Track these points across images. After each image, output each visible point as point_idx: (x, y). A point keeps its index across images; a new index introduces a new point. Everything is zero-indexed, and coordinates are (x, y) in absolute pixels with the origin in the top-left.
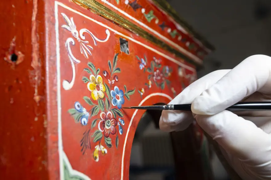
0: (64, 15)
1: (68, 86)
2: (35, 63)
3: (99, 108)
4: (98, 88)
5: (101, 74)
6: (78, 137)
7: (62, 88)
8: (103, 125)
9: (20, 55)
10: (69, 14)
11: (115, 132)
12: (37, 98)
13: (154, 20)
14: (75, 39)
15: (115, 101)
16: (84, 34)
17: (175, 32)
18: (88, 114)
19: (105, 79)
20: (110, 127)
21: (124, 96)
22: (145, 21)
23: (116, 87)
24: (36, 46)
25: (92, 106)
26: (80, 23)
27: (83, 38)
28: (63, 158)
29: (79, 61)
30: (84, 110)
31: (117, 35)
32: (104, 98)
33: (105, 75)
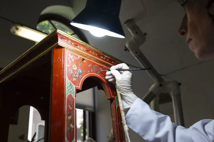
0: (68, 53)
1: (68, 66)
2: (63, 61)
4: (75, 68)
6: (70, 75)
8: (76, 75)
9: (60, 60)
10: (69, 53)
11: (79, 77)
12: (63, 67)
13: (95, 54)
14: (70, 57)
15: (79, 71)
16: (73, 57)
17: (105, 58)
18: (72, 72)
20: (77, 76)
21: (82, 71)
22: (92, 54)
23: (80, 69)
24: (63, 58)
26: (72, 55)
27: (72, 57)
28: (67, 77)
29: (71, 62)
31: (82, 58)
32: (76, 70)
33: (77, 65)
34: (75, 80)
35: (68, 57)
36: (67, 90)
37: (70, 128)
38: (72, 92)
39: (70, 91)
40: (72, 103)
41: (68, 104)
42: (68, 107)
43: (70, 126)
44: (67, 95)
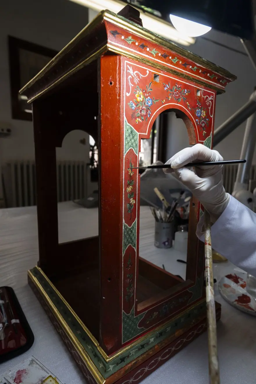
0: (128, 66)
1: (128, 95)
2: (118, 86)
3: (140, 105)
4: (140, 97)
5: (142, 91)
6: (131, 113)
7: (126, 95)
8: (141, 111)
9: (113, 83)
10: (130, 65)
11: (146, 115)
12: (118, 98)
13: (178, 62)
14: (132, 76)
15: (148, 103)
16: (136, 74)
17: (195, 68)
18: (135, 106)
19: (144, 94)
20: (144, 113)
21: (152, 102)
22: (172, 63)
23: (149, 97)
24: (118, 79)
25: (137, 103)
26: (135, 68)
27: (135, 75)
28: (125, 119)
29: (133, 85)
30: (134, 105)
31: (153, 73)
32: (142, 101)
33: (144, 92)
34: (139, 121)
35: (128, 74)
36: (125, 142)
37: (130, 204)
38: (134, 145)
39: (130, 144)
40: (133, 165)
41: (127, 167)
42: (127, 173)
43: (130, 201)
44: (125, 153)
